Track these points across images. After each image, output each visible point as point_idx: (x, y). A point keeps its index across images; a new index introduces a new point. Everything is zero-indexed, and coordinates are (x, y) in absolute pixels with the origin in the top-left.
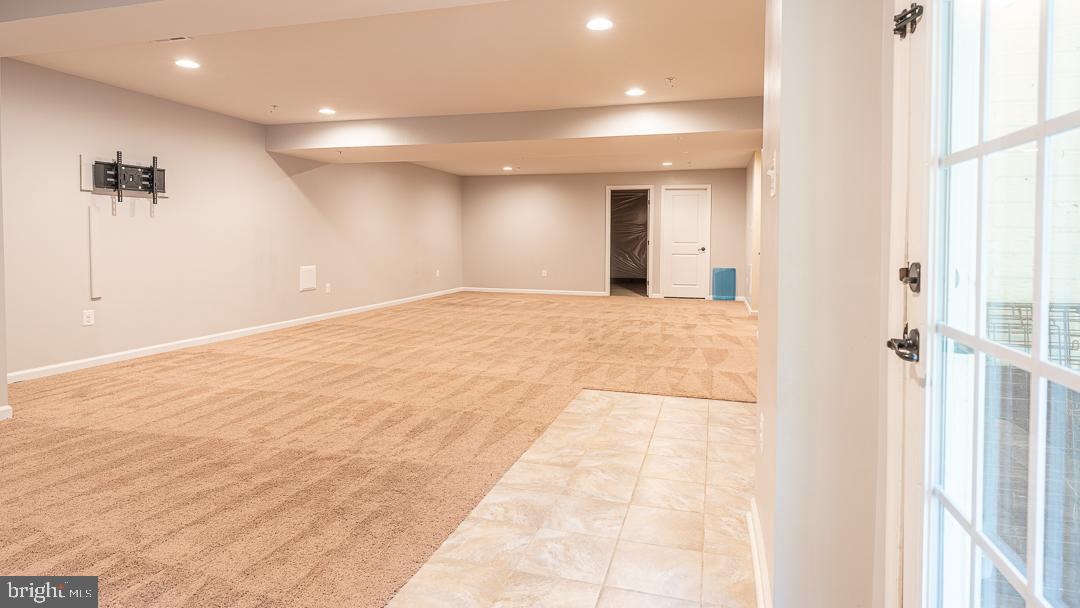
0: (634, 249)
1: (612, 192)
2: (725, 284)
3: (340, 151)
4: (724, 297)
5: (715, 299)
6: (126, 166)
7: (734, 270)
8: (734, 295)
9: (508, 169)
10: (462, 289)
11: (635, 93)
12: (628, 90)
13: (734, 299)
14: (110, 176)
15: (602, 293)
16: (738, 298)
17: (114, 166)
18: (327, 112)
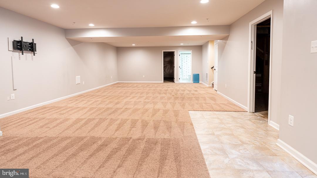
0: (166, 69)
1: (164, 52)
2: (196, 78)
3: (91, 38)
4: (196, 82)
5: (194, 83)
6: (24, 42)
7: (199, 74)
8: (199, 81)
9: (134, 45)
10: (118, 82)
11: (194, 23)
12: (191, 22)
13: (199, 82)
14: (18, 45)
15: (161, 82)
16: (200, 82)
17: (20, 42)
18: (91, 25)
